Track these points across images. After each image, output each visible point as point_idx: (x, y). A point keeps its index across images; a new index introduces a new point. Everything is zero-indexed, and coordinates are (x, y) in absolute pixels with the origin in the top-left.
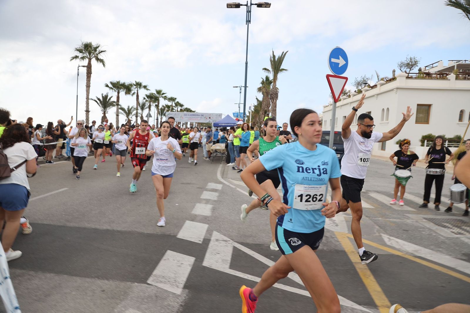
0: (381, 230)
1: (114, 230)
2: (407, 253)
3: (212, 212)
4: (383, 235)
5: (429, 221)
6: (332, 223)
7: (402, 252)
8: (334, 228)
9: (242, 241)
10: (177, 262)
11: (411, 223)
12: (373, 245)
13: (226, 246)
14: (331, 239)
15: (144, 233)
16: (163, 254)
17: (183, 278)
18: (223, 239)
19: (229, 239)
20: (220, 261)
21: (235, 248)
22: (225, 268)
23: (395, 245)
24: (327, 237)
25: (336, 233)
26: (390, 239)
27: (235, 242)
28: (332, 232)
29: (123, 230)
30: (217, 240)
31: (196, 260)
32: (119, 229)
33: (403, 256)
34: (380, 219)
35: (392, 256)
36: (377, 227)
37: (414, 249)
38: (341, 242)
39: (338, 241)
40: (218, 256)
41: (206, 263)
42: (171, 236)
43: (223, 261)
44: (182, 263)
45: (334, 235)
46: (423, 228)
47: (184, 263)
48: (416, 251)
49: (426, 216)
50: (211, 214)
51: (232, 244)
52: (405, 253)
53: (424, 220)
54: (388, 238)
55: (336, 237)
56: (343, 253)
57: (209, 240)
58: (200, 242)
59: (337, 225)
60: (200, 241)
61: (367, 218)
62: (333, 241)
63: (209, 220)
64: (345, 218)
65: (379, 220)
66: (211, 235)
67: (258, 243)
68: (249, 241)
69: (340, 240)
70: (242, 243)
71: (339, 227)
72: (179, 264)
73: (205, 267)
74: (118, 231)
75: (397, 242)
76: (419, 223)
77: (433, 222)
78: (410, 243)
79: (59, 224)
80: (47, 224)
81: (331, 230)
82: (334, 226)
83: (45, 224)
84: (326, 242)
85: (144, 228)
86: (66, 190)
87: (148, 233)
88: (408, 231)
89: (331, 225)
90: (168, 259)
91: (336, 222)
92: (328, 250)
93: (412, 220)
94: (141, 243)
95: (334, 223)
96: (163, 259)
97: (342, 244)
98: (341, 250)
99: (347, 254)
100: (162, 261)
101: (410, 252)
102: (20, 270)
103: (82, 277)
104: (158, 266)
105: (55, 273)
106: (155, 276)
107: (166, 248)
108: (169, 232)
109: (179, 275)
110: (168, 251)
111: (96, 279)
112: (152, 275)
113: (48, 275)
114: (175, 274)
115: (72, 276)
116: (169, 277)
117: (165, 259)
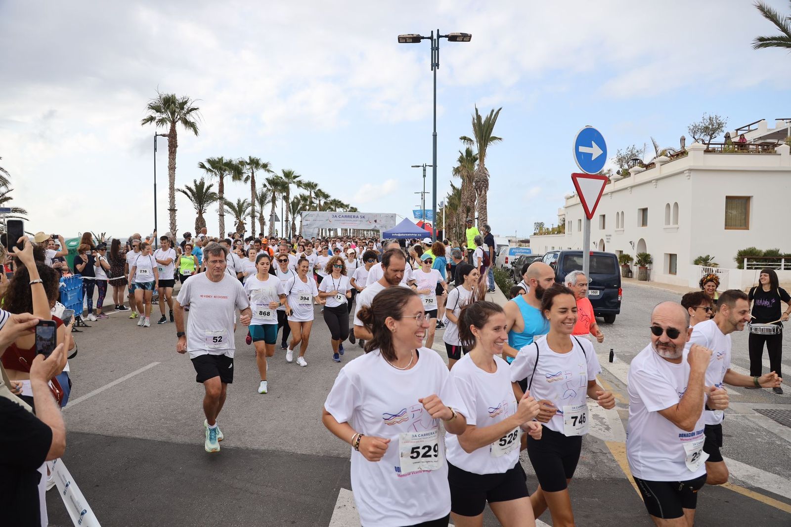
2: (736, 481)
5: (767, 415)
6: (600, 424)
8: (605, 433)
11: (735, 420)
14: (602, 457)
15: (297, 454)
16: (336, 498)
24: (594, 452)
25: (607, 445)
28: (602, 442)
33: (730, 488)
37: (746, 474)
38: (619, 463)
39: (614, 461)
45: (606, 447)
46: (757, 430)
48: (751, 477)
49: (759, 406)
53: (757, 414)
55: (610, 453)
56: (625, 484)
59: (608, 429)
62: (605, 461)
69: (616, 458)
71: (611, 431)
76: (748, 420)
77: (773, 418)
78: (737, 462)
79: (160, 439)
80: (140, 439)
81: (599, 437)
82: (603, 430)
83: (138, 439)
84: (592, 462)
85: (295, 444)
86: (157, 366)
87: (303, 453)
88: (730, 436)
89: (597, 429)
90: (345, 506)
91: (605, 422)
92: (600, 478)
93: (735, 415)
94: (295, 473)
95: (603, 423)
96: (336, 506)
97: (621, 467)
98: (622, 477)
99: (632, 485)
100: (336, 511)
101: (740, 479)
104: (331, 521)
107: (338, 483)
108: (337, 452)
110: (342, 490)
117: (340, 507)
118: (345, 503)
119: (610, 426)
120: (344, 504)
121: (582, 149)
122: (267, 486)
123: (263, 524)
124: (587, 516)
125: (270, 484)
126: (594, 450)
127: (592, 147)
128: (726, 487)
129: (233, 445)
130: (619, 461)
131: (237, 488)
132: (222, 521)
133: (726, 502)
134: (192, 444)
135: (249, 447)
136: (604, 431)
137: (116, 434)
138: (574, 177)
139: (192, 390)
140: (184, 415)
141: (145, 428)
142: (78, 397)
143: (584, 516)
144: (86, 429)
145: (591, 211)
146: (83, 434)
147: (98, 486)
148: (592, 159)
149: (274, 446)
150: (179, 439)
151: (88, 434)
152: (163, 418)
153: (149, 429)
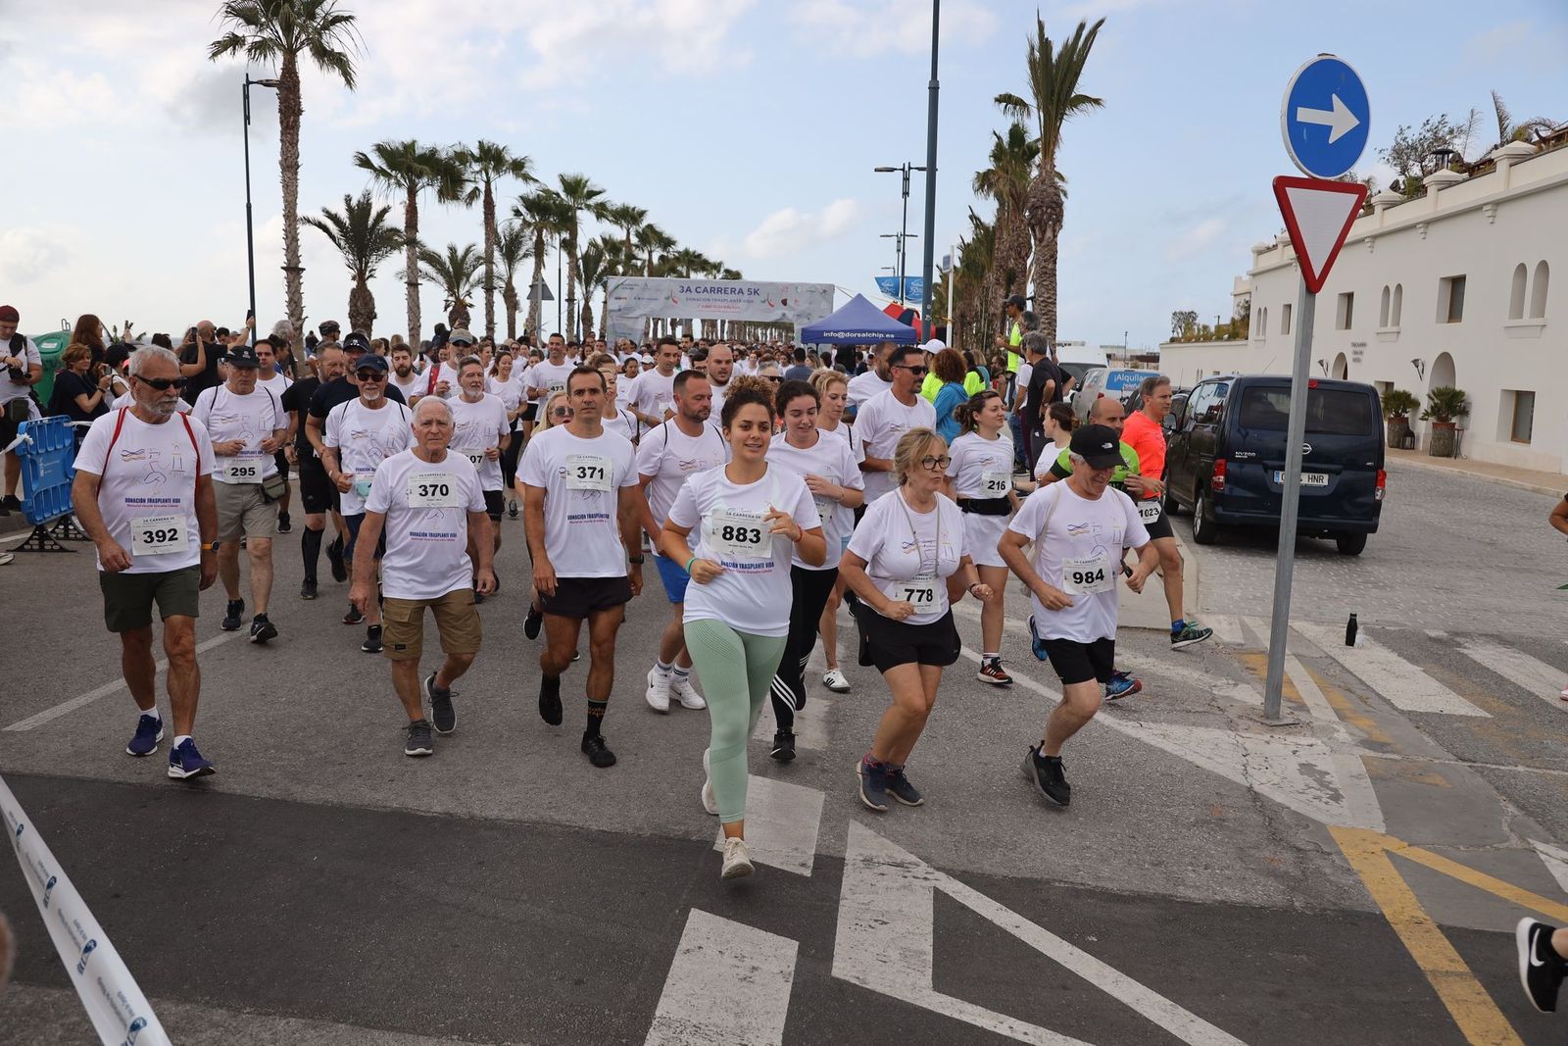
0: (1531, 821)
1: (472, 818)
3: (832, 733)
4: (1540, 846)
6: (1315, 784)
8: (1328, 807)
9: (963, 865)
10: (736, 962)
12: (1505, 894)
14: (1319, 862)
15: (589, 831)
16: (678, 930)
17: (770, 1035)
18: (890, 857)
19: (913, 858)
20: (894, 955)
21: (940, 897)
22: (916, 987)
24: (1299, 850)
25: (1334, 834)
27: (938, 869)
28: (1321, 827)
29: (509, 816)
30: (868, 862)
31: (799, 952)
32: (493, 812)
34: (1521, 768)
36: (1511, 809)
38: (1363, 877)
39: (1349, 871)
40: (882, 932)
41: (841, 969)
42: (690, 841)
43: (905, 954)
44: (755, 964)
45: (1330, 840)
47: (761, 966)
50: (829, 743)
51: (925, 879)
55: (1340, 853)
56: (1376, 926)
57: (839, 863)
58: (808, 873)
59: (1336, 797)
60: (803, 865)
61: (1460, 763)
62: (1328, 871)
63: (824, 771)
64: (1366, 761)
65: (1515, 776)
66: (842, 837)
67: (1028, 876)
68: (992, 864)
69: (1355, 865)
70: (964, 872)
71: (1344, 803)
72: (743, 973)
73: (842, 985)
74: (492, 825)
79: (264, 792)
81: (1313, 816)
82: (1324, 800)
84: (1298, 873)
85: (585, 809)
87: (604, 829)
89: (1310, 797)
90: (700, 948)
91: (1330, 783)
92: (1313, 908)
94: (584, 874)
95: (1324, 785)
96: (679, 947)
97: (1368, 886)
98: (1367, 910)
99: (1392, 929)
100: (676, 962)
102: (177, 1005)
103: (402, 1030)
104: (669, 981)
105: (302, 1015)
106: (667, 1023)
107: (684, 897)
108: (683, 828)
109: (754, 1021)
110: (695, 914)
111: (455, 1037)
112: (655, 1022)
113: (281, 1024)
114: (736, 1014)
115: (367, 1026)
116: (717, 1026)
117: (688, 950)
118: (701, 943)
119: (1341, 792)
120: (697, 944)
121: (1305, 115)
122: (517, 901)
123: (509, 983)
124: (1279, 995)
125: (525, 897)
126: (1299, 844)
127: (1332, 110)
129: (438, 809)
130: (1360, 872)
131: (447, 904)
132: (412, 977)
134: (342, 805)
135: (477, 812)
136: (1326, 803)
138: (1281, 185)
139: (341, 685)
140: (321, 742)
141: (231, 768)
142: (66, 699)
143: (1271, 994)
144: (89, 771)
145: (1317, 273)
146: (81, 781)
147: (117, 896)
148: (1330, 142)
149: (536, 813)
150: (309, 794)
151: (94, 781)
152: (274, 747)
153: (240, 771)
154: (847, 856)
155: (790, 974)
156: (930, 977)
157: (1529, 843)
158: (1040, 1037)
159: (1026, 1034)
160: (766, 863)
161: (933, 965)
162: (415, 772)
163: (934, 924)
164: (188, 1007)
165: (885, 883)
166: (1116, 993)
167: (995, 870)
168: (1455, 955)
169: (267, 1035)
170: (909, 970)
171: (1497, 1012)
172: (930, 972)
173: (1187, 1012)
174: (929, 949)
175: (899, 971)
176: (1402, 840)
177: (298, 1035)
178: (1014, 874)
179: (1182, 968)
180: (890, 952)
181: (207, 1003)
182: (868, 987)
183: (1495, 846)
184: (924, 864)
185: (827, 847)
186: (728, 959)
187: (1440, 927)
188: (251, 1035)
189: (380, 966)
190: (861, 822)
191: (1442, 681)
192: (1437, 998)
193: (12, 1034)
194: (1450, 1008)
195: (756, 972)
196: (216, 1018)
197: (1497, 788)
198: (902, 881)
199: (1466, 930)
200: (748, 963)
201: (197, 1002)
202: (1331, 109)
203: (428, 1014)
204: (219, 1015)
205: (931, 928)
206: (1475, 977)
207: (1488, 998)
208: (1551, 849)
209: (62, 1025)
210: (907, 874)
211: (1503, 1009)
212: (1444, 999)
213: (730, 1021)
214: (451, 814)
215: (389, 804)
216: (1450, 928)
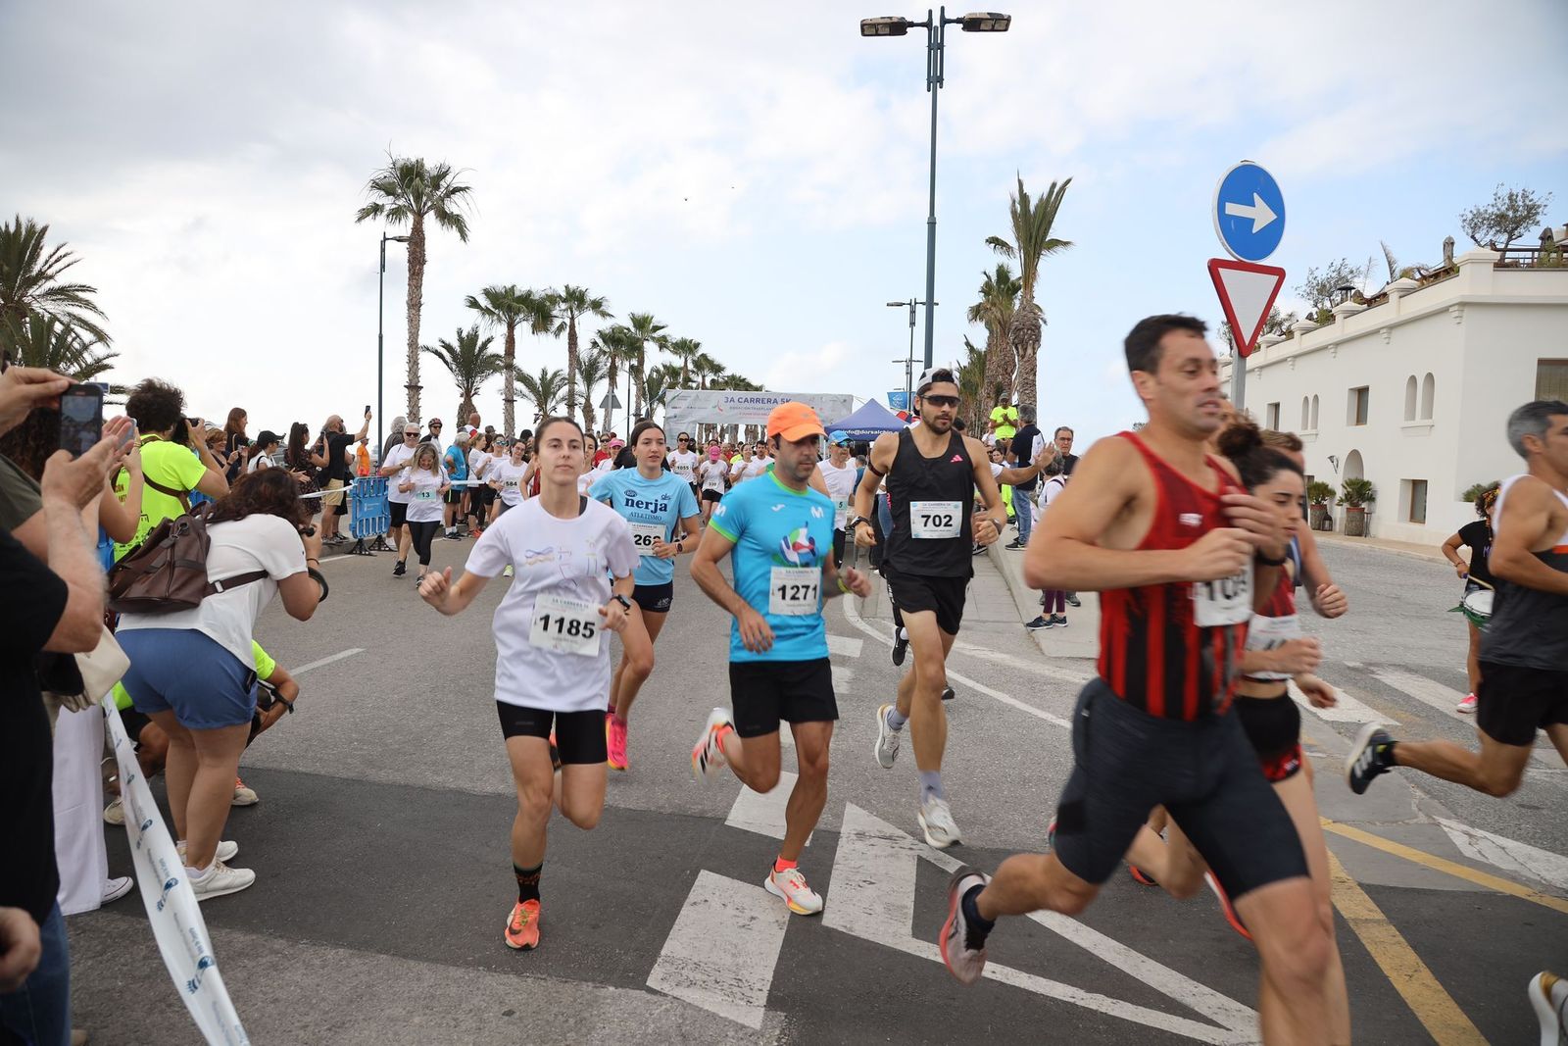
0: (1435, 802)
2: (1548, 888)
4: (1443, 821)
7: (1526, 882)
10: (737, 913)
11: (1547, 779)
12: (1416, 859)
13: (892, 855)
15: (617, 809)
16: (688, 885)
17: (762, 972)
18: (880, 831)
19: (901, 833)
20: (879, 908)
21: (923, 864)
22: (897, 934)
23: (1494, 858)
26: (1471, 836)
30: (861, 835)
33: (1535, 899)
35: (1491, 897)
36: (1419, 793)
40: (870, 890)
41: (832, 920)
42: (703, 818)
43: (889, 908)
44: (755, 916)
47: (758, 916)
52: (1539, 888)
54: (1466, 833)
57: (835, 836)
66: (839, 816)
67: (1002, 847)
68: (971, 838)
72: (742, 921)
73: (832, 932)
75: (1503, 848)
78: (1551, 854)
79: (344, 774)
80: (306, 774)
83: (303, 773)
86: (358, 654)
87: (631, 807)
88: (1538, 808)
90: (706, 901)
93: (1548, 771)
96: (688, 900)
100: (684, 912)
101: (1558, 885)
102: (245, 935)
103: (436, 961)
104: (675, 927)
105: (350, 946)
106: (670, 960)
107: (695, 861)
108: (700, 807)
109: (749, 960)
110: (703, 873)
111: (481, 968)
112: (659, 960)
113: (330, 954)
114: (734, 955)
115: (405, 956)
116: (715, 964)
117: (695, 903)
120: (703, 898)
121: (1232, 209)
125: (556, 858)
128: (1529, 898)
129: (489, 789)
133: (1530, 924)
134: (406, 786)
137: (259, 765)
138: (1215, 267)
139: (419, 695)
140: (397, 737)
141: (319, 755)
145: (1247, 343)
150: (383, 776)
152: (357, 740)
153: (326, 757)
154: (842, 830)
155: (784, 923)
156: (911, 927)
157: (1434, 819)
158: (1007, 975)
159: (994, 972)
160: (770, 835)
161: (914, 917)
162: (473, 761)
163: (916, 884)
164: (254, 937)
165: (874, 852)
166: (1076, 940)
167: (973, 843)
168: (1373, 906)
169: (318, 962)
170: (892, 921)
171: (1410, 951)
172: (910, 923)
173: (1139, 955)
174: (911, 905)
175: (883, 922)
176: (1328, 818)
177: (344, 962)
178: (989, 846)
179: (1135, 919)
180: (876, 906)
181: (271, 934)
182: (853, 934)
183: (1407, 821)
184: (910, 838)
185: (826, 824)
186: (730, 911)
187: (1360, 885)
188: (304, 961)
189: (422, 911)
190: (857, 804)
191: (1360, 699)
192: (1357, 940)
193: (105, 952)
194: (1369, 948)
195: (753, 921)
196: (276, 946)
197: (1407, 778)
198: (890, 851)
199: (1383, 887)
200: (748, 914)
201: (262, 933)
202: (1253, 204)
203: (460, 949)
204: (279, 944)
205: (913, 888)
206: (1391, 923)
207: (1402, 939)
208: (1453, 824)
209: (147, 947)
210: (894, 845)
211: (1414, 948)
212: (1364, 942)
213: (728, 960)
214: (500, 795)
215: (447, 785)
216: (1368, 885)
